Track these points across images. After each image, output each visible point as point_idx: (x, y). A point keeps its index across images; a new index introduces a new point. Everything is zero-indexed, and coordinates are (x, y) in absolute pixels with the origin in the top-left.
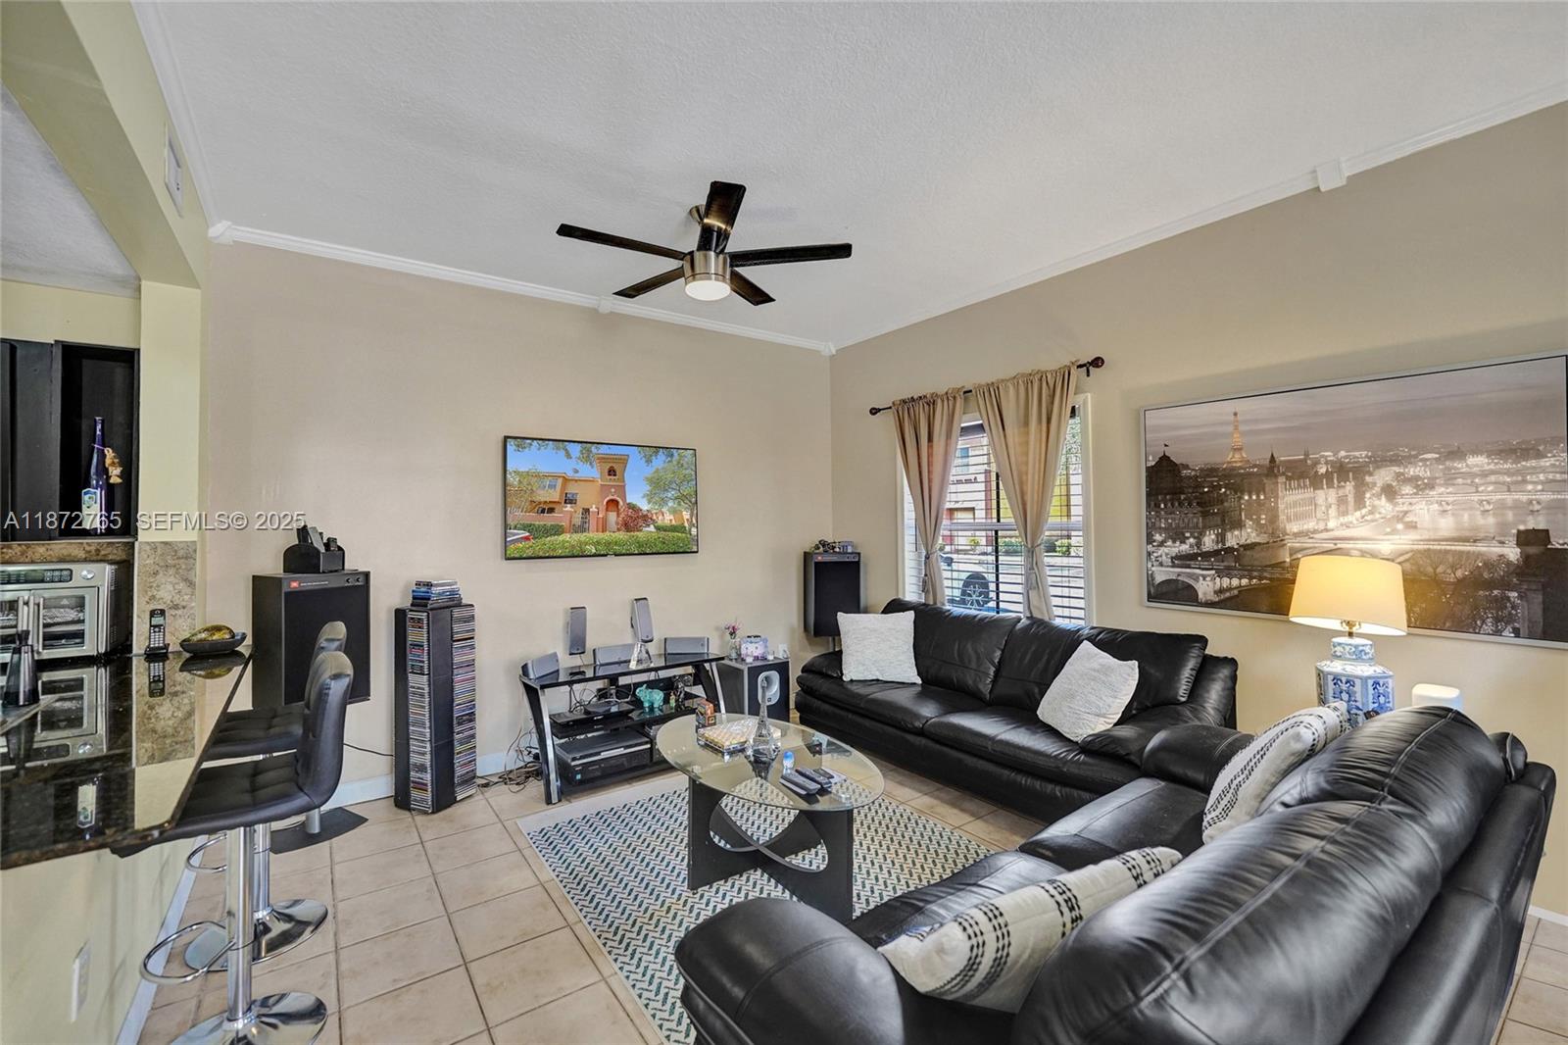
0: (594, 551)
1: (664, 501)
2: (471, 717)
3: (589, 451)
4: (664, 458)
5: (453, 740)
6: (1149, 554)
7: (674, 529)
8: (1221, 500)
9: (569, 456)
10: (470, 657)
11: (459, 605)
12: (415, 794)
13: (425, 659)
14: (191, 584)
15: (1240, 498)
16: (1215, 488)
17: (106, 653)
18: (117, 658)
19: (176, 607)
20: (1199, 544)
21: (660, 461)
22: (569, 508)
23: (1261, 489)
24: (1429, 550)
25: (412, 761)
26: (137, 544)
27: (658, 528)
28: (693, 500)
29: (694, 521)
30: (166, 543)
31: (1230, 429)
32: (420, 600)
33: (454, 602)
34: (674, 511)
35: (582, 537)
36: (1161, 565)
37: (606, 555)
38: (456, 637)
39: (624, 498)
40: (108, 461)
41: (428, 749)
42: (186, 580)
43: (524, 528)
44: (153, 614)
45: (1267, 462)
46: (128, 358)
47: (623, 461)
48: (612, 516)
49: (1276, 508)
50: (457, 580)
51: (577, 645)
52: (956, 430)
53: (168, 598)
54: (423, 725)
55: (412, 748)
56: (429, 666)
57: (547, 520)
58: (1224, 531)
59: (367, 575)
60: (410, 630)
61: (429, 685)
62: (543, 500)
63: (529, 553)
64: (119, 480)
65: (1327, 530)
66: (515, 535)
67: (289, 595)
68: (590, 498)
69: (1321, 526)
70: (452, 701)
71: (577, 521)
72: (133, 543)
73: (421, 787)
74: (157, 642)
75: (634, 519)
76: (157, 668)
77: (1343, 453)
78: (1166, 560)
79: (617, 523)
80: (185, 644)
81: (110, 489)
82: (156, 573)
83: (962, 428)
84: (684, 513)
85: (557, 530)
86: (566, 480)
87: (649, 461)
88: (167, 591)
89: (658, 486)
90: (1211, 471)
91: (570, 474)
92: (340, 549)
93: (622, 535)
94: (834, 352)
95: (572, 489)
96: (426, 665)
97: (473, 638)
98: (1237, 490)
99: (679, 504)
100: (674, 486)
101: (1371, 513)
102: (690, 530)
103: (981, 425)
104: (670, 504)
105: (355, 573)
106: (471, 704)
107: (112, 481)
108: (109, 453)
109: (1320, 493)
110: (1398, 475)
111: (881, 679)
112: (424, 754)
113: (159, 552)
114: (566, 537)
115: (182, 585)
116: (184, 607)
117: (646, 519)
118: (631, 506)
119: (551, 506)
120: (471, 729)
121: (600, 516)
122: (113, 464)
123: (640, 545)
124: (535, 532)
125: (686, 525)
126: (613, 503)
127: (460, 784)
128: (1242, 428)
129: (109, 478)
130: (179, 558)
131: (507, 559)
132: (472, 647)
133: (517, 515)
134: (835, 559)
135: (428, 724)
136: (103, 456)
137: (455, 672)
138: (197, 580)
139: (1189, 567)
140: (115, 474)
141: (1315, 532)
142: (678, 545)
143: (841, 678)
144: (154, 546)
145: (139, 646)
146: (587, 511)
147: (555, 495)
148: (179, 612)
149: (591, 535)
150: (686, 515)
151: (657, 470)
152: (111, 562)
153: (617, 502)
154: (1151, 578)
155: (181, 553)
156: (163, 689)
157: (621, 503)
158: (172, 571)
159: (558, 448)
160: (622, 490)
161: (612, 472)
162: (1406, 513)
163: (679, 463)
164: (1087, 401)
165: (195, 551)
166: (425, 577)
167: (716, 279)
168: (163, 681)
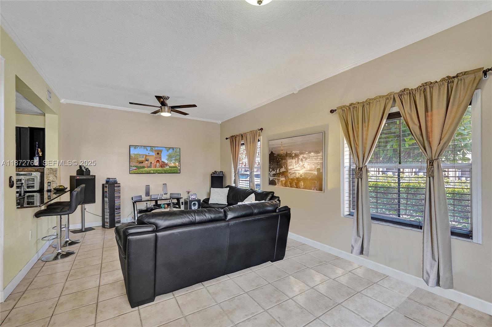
0: (153, 172)
1: (171, 161)
2: (119, 208)
3: (152, 149)
4: (172, 150)
5: (115, 213)
6: (269, 174)
7: (174, 167)
8: (280, 161)
9: (147, 150)
10: (119, 195)
11: (117, 183)
12: (106, 224)
13: (108, 195)
14: (56, 177)
15: (282, 161)
16: (279, 159)
17: (39, 190)
18: (41, 191)
19: (53, 181)
20: (276, 171)
21: (171, 151)
22: (147, 162)
23: (285, 159)
24: (306, 173)
25: (105, 217)
26: (45, 169)
27: (170, 167)
28: (179, 160)
29: (179, 165)
30: (51, 168)
31: (281, 146)
32: (107, 182)
33: (116, 182)
34: (174, 163)
35: (150, 169)
36: (271, 176)
37: (155, 173)
38: (115, 190)
39: (161, 160)
40: (39, 151)
41: (108, 214)
42: (55, 176)
43: (136, 167)
44: (48, 183)
45: (286, 153)
46: (43, 130)
47: (161, 151)
48: (158, 164)
49: (287, 163)
50: (117, 178)
51: (147, 194)
52: (240, 144)
53: (51, 179)
54: (107, 209)
55: (105, 214)
56: (109, 196)
57: (141, 165)
58: (280, 169)
59: (95, 176)
60: (105, 188)
61: (109, 200)
62: (140, 160)
63: (136, 172)
64: (41, 155)
65: (294, 168)
66: (133, 168)
67: (76, 180)
68: (152, 160)
69: (293, 168)
70: (115, 204)
71: (149, 165)
72: (44, 168)
73: (107, 223)
74: (49, 188)
75: (163, 165)
76: (49, 194)
77: (296, 152)
78: (272, 175)
79: (159, 166)
80: (55, 189)
81: (40, 157)
82: (49, 174)
83: (241, 144)
84: (177, 163)
85: (144, 167)
86: (146, 156)
87: (168, 151)
88: (51, 178)
89: (170, 157)
90: (278, 155)
91: (147, 154)
92: (89, 170)
93: (160, 169)
94: (221, 123)
95: (147, 158)
96: (108, 196)
97: (120, 191)
98: (282, 159)
99: (175, 161)
100: (174, 157)
101: (299, 165)
102: (178, 168)
103: (244, 143)
104: (173, 161)
105: (92, 176)
106: (120, 205)
107: (40, 155)
108: (39, 149)
109: (293, 160)
110: (303, 156)
111: (218, 203)
112: (107, 215)
113: (49, 170)
114: (146, 169)
115: (54, 177)
116: (55, 182)
117: (167, 165)
118: (162, 162)
119: (142, 162)
120: (119, 211)
121: (155, 164)
122: (40, 152)
123: (165, 171)
124: (138, 168)
125: (177, 166)
126: (158, 161)
127: (116, 223)
128: (283, 145)
129: (39, 155)
130: (54, 171)
131: (130, 174)
132: (120, 193)
133: (134, 164)
134: (217, 175)
135: (108, 209)
136: (38, 150)
137: (115, 198)
138: (58, 176)
139: (275, 177)
140: (41, 154)
141: (292, 169)
142: (175, 171)
143: (208, 203)
144: (48, 169)
145: (45, 189)
146: (151, 163)
147: (143, 159)
148: (54, 183)
149: (152, 168)
150: (177, 164)
151: (170, 153)
152: (40, 172)
153: (159, 161)
154: (269, 179)
155: (54, 170)
156: (50, 198)
157: (160, 161)
158: (52, 174)
159: (144, 148)
160: (160, 158)
161: (158, 154)
162: (304, 164)
163: (176, 151)
164: (261, 138)
165: (57, 170)
166: (109, 177)
167: (167, 112)
168: (50, 196)
